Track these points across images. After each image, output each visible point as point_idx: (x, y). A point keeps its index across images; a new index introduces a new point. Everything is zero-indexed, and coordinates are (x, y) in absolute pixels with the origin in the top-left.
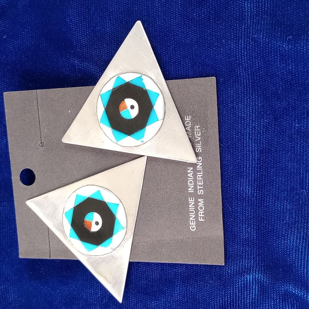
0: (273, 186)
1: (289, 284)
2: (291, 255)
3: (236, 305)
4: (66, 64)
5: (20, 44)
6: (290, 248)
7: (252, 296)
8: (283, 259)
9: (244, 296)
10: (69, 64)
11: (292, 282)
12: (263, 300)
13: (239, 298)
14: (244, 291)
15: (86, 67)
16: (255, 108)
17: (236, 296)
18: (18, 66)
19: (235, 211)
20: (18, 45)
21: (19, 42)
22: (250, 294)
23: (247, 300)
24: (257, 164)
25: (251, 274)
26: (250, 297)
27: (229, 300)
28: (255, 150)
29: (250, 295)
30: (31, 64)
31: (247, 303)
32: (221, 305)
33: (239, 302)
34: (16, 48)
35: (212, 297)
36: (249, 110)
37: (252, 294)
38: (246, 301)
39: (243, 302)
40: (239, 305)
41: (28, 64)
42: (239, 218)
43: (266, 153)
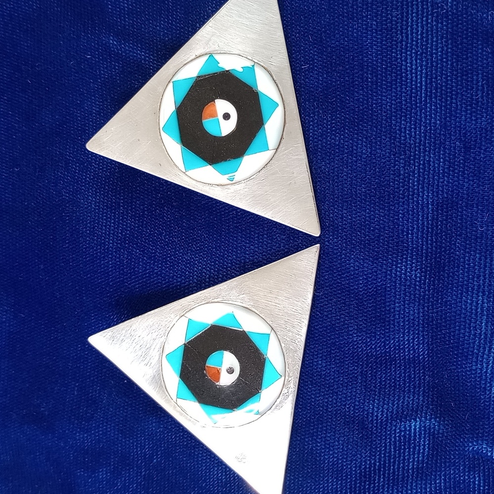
0: (458, 267)
1: (482, 441)
2: (489, 390)
3: (389, 471)
4: (93, 44)
5: (12, 8)
6: (487, 378)
7: (418, 457)
8: (473, 397)
9: (404, 457)
10: (99, 46)
11: (486, 436)
12: (436, 464)
13: (395, 460)
14: (405, 447)
15: (130, 51)
16: (430, 129)
17: (389, 457)
18: (8, 47)
19: (390, 310)
20: (9, 11)
21: (10, 4)
22: (414, 454)
23: (409, 463)
24: (432, 229)
25: (418, 420)
26: (414, 459)
27: (378, 464)
28: (428, 203)
29: (414, 456)
30: (30, 44)
31: (408, 469)
32: (364, 472)
33: (394, 466)
34: (5, 15)
35: (347, 458)
36: (420, 132)
37: (419, 453)
38: (407, 466)
39: (402, 467)
40: (394, 472)
41: (26, 44)
42: (398, 322)
43: (447, 208)
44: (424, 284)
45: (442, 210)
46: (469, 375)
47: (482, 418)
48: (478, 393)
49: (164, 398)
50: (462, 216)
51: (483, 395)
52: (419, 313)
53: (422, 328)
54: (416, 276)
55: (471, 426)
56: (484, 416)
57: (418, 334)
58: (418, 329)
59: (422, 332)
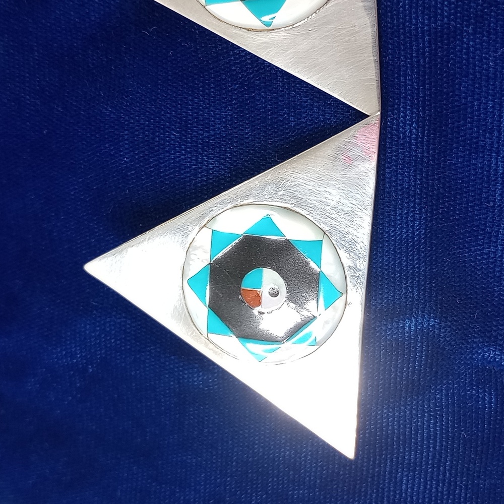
0: (465, 119)
1: (495, 346)
8: (485, 289)
43: (448, 39)
44: (422, 143)
45: (442, 42)
46: (480, 260)
47: (497, 317)
48: (491, 283)
49: (191, 334)
50: (468, 49)
51: (498, 286)
52: (415, 181)
53: (419, 199)
54: (411, 132)
55: (482, 327)
56: (499, 314)
57: (414, 207)
58: (414, 201)
59: (419, 204)
